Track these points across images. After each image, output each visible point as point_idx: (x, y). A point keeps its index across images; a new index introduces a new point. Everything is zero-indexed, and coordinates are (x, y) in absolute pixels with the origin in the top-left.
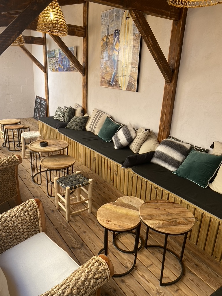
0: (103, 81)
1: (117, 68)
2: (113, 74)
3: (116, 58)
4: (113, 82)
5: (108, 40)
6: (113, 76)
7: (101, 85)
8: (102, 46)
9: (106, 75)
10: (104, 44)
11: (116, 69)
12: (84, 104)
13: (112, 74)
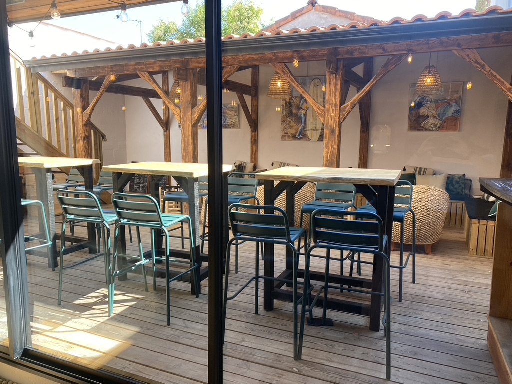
0: (285, 136)
1: (305, 124)
2: (300, 128)
3: (303, 116)
4: (299, 135)
5: (291, 101)
6: (299, 130)
7: (282, 139)
8: (283, 106)
9: (290, 130)
10: (286, 103)
11: (303, 125)
12: (254, 160)
13: (298, 129)
